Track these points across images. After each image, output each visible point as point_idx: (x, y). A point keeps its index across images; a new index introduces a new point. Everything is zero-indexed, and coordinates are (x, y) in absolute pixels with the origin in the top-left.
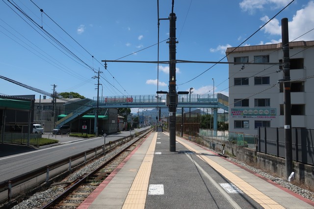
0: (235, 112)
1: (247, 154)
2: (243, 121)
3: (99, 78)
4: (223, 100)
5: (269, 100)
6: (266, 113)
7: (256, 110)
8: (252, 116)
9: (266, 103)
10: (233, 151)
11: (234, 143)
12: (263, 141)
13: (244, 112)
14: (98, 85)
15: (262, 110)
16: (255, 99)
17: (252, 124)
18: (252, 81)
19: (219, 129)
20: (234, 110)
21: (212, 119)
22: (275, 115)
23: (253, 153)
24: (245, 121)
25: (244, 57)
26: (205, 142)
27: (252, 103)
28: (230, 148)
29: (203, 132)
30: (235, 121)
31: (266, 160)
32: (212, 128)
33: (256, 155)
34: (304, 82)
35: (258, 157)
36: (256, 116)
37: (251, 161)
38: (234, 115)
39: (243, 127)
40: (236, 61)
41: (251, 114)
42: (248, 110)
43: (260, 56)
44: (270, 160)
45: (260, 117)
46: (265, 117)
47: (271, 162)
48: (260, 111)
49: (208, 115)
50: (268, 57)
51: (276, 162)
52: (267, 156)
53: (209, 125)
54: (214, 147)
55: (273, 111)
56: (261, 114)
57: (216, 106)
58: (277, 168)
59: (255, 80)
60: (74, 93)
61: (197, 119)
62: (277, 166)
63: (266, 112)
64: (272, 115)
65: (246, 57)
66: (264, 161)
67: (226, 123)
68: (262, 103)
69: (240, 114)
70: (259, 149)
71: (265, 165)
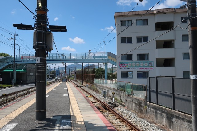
0: (121, 65)
1: (135, 103)
2: (128, 72)
3: (15, 40)
4: (112, 57)
5: (148, 55)
6: (146, 66)
7: (138, 63)
8: (135, 68)
9: (146, 57)
10: (121, 98)
11: (121, 91)
12: (153, 92)
13: (128, 65)
14: (15, 45)
15: (142, 63)
16: (137, 54)
17: (135, 75)
18: (134, 40)
19: (109, 78)
20: (121, 63)
21: (104, 71)
22: (152, 67)
23: (143, 102)
24: (129, 72)
25: (129, 20)
26: (98, 89)
27: (135, 58)
28: (118, 95)
29: (96, 81)
30: (122, 72)
31: (158, 112)
32: (104, 77)
33: (146, 104)
34: (174, 40)
35: (148, 107)
36: (138, 68)
37: (141, 111)
38: (121, 67)
39: (128, 77)
40: (123, 23)
41: (134, 66)
42: (132, 63)
43: (141, 20)
44: (163, 112)
45: (141, 69)
46: (145, 69)
47: (165, 115)
48: (141, 63)
49: (101, 69)
50: (147, 20)
51: (172, 116)
52: (159, 108)
53: (101, 75)
54: (105, 95)
55: (151, 64)
56: (142, 66)
57: (107, 61)
58: (172, 122)
59: (137, 39)
60: (4, 54)
61: (93, 72)
62: (174, 120)
63: (146, 64)
64: (150, 67)
65: (130, 20)
66: (156, 112)
67: (113, 74)
68: (142, 57)
69: (125, 67)
70: (148, 99)
71: (156, 116)
